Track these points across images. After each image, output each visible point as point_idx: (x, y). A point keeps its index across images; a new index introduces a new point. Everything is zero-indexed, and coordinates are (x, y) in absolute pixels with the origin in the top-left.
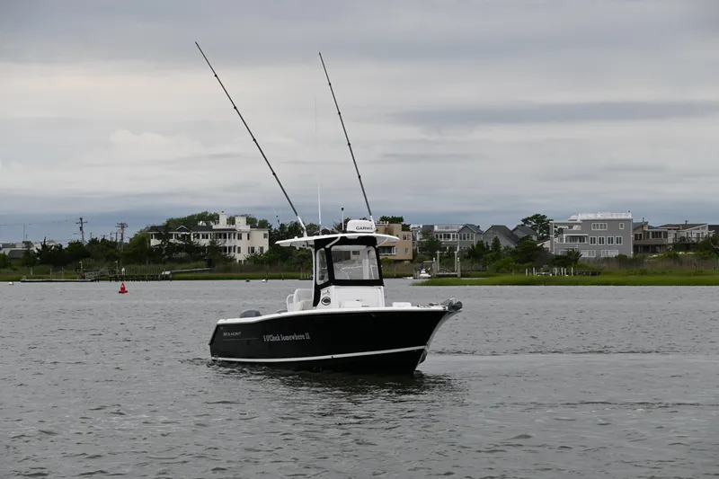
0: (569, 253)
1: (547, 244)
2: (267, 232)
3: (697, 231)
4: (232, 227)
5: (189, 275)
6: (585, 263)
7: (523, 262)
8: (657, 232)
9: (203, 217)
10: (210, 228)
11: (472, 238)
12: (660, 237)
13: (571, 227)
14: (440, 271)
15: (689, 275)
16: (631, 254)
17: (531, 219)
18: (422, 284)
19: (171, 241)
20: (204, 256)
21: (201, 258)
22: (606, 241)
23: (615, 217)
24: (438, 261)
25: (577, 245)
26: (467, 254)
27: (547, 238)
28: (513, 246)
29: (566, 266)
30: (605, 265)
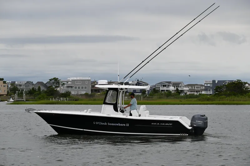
0: (67, 92)
1: (58, 89)
3: (115, 84)
6: (73, 96)
7: (49, 96)
11: (30, 87)
13: (67, 83)
14: (18, 99)
16: (90, 93)
17: (53, 79)
18: (11, 104)
22: (81, 88)
23: (84, 79)
24: (17, 95)
25: (70, 89)
26: (28, 92)
27: (58, 87)
28: (45, 90)
29: (65, 97)
30: (80, 97)
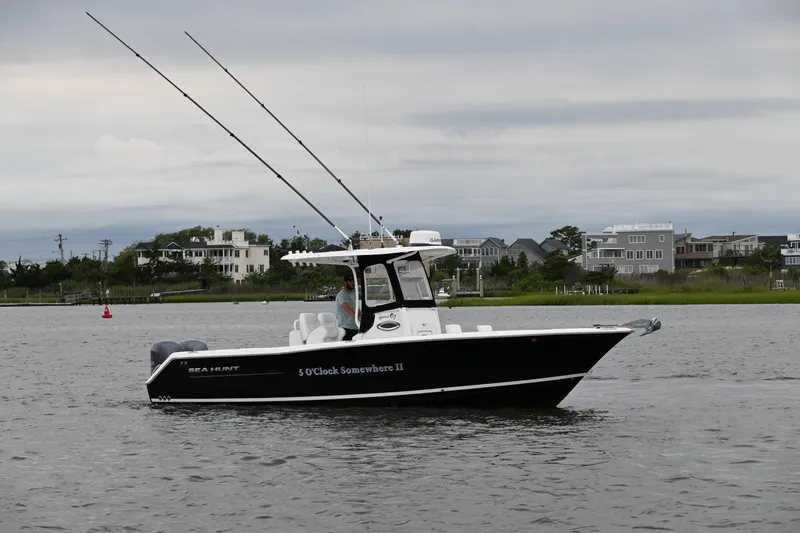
0: (604, 269)
1: (579, 260)
2: (268, 249)
3: (745, 244)
4: (228, 243)
5: (182, 297)
6: (622, 279)
7: (553, 279)
8: (701, 246)
9: (196, 232)
10: (204, 245)
11: (496, 254)
12: (705, 250)
13: (605, 240)
14: (461, 290)
15: (736, 292)
16: (672, 269)
17: (561, 231)
19: (161, 259)
20: (197, 276)
21: (194, 278)
22: (644, 255)
23: (654, 229)
24: (458, 278)
25: (612, 260)
26: (490, 271)
27: (579, 253)
28: (541, 262)
29: (600, 283)
30: (643, 282)
